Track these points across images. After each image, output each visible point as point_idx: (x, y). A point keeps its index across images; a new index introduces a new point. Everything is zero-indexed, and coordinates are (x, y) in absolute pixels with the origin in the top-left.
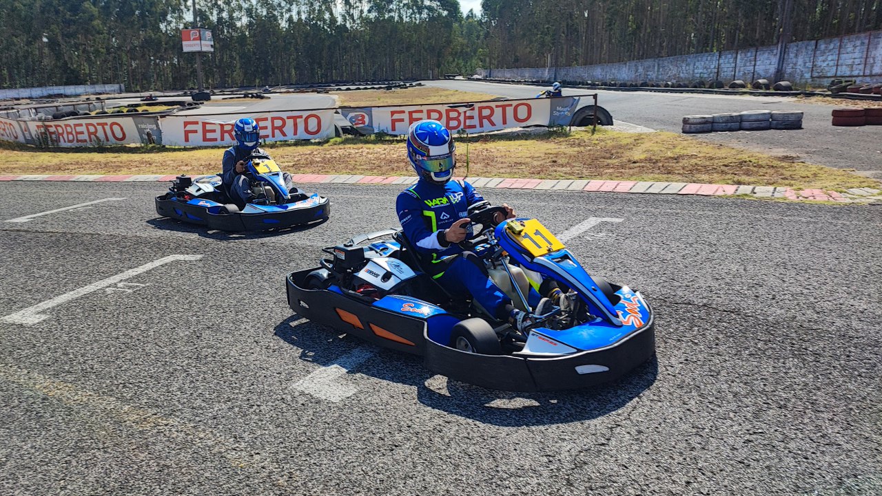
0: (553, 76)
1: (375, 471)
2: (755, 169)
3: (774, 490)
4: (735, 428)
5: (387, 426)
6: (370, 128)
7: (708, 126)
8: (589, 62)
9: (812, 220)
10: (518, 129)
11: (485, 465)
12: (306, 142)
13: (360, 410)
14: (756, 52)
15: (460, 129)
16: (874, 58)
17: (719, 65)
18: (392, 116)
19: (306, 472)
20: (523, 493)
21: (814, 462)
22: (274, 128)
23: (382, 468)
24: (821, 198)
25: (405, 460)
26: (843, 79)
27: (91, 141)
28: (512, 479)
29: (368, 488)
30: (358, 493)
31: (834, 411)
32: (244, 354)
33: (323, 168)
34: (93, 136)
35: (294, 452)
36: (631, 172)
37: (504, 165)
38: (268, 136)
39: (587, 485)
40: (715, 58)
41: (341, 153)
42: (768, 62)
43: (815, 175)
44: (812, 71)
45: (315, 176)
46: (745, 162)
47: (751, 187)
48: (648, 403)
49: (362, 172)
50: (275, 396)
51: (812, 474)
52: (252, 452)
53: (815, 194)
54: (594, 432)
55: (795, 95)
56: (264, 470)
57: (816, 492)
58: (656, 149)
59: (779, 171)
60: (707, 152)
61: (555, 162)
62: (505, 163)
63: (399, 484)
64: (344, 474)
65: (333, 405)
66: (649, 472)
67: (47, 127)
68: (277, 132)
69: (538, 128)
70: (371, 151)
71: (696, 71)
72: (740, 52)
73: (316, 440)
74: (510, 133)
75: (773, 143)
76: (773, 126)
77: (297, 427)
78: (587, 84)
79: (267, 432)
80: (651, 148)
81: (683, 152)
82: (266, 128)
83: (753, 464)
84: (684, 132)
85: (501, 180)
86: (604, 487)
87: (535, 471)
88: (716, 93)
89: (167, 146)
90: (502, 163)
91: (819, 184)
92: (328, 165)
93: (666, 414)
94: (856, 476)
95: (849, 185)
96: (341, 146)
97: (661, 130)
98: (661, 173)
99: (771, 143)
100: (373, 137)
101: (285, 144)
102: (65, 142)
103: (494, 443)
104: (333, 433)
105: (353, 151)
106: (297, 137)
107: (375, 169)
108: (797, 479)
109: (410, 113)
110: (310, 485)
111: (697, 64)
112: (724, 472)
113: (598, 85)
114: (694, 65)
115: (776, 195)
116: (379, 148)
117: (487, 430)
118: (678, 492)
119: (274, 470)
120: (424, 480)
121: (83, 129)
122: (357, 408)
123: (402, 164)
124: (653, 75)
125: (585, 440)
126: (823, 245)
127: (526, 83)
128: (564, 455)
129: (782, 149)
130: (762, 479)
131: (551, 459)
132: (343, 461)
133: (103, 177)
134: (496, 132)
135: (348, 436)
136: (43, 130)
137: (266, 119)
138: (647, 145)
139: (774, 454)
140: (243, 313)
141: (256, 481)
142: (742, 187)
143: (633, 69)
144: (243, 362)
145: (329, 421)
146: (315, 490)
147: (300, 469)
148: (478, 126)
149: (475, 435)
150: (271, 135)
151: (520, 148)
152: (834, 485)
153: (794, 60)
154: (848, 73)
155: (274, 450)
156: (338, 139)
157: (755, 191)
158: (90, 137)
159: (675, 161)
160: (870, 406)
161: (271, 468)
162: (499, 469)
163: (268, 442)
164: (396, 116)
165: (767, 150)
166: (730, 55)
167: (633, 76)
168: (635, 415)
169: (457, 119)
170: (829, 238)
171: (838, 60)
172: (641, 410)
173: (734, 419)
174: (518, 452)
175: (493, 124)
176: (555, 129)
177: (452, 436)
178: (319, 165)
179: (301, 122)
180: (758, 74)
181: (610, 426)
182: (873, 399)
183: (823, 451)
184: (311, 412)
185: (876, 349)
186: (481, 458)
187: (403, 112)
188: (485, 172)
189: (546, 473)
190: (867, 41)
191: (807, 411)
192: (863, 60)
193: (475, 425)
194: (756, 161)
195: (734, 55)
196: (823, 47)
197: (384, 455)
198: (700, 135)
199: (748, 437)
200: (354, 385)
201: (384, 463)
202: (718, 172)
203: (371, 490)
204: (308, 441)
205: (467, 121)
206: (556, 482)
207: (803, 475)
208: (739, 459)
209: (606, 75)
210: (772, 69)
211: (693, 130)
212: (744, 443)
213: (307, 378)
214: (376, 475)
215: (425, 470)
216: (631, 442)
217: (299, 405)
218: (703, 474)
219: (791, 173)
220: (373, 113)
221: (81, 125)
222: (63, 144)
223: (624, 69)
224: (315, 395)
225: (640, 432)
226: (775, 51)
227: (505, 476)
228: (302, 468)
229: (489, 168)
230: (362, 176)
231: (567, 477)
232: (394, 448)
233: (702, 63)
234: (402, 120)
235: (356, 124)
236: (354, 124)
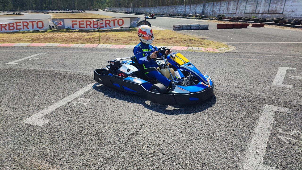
0: (133, 11)
1: (54, 149)
2: (194, 42)
3: (190, 140)
4: (180, 122)
5: (61, 133)
6: (64, 27)
7: (181, 28)
8: (145, 6)
9: (209, 57)
10: (119, 28)
11: (97, 142)
12: (38, 31)
13: (50, 128)
14: (196, 5)
15: (98, 28)
16: (230, 8)
17: (185, 9)
18: (72, 22)
19: (26, 153)
20: (109, 150)
21: (202, 130)
22: (24, 26)
23: (57, 148)
24: (212, 51)
25: (67, 144)
26: (221, 15)
28: (106, 146)
29: (51, 156)
30: (47, 158)
31: (209, 114)
32: (3, 111)
33: (44, 41)
35: (21, 146)
36: (156, 42)
37: (113, 40)
38: (21, 29)
39: (132, 145)
40: (184, 7)
41: (52, 36)
42: (200, 8)
43: (210, 44)
44: (212, 12)
45: (40, 44)
46: (191, 39)
47: (192, 47)
48: (154, 116)
49: (60, 42)
50: (15, 126)
51: (201, 134)
52: (3, 148)
53: (210, 49)
54: (136, 128)
55: (207, 19)
56: (8, 154)
57: (202, 139)
58: (164, 35)
59: (200, 42)
60: (180, 36)
61: (131, 39)
62: (114, 39)
63: (64, 152)
64: (41, 152)
65: (39, 127)
66: (152, 139)
68: (25, 27)
69: (126, 28)
70: (64, 35)
71: (179, 11)
72: (191, 5)
73: (31, 141)
74: (116, 29)
75: (200, 34)
76: (200, 29)
77: (23, 137)
78: (144, 14)
79: (10, 140)
80: (163, 35)
81: (173, 36)
83: (184, 132)
84: (174, 30)
85: (112, 45)
86: (137, 145)
87: (114, 142)
88: (185, 18)
90: (113, 39)
91: (211, 46)
92: (46, 40)
93: (159, 119)
94: (213, 133)
95: (220, 47)
96: (52, 33)
97: (167, 29)
98: (165, 43)
99: (199, 34)
100: (65, 30)
101: (29, 32)
103: (101, 135)
104: (38, 138)
105: (56, 35)
106: (33, 29)
107: (65, 41)
108: (197, 136)
109: (79, 22)
110: (27, 157)
111: (179, 8)
112: (175, 136)
113: (148, 14)
114: (178, 8)
115: (199, 50)
116: (67, 34)
117: (98, 130)
118: (161, 143)
119: (12, 153)
120: (73, 150)
122: (49, 127)
123: (75, 40)
124: (165, 11)
125: (132, 130)
126: (211, 65)
127: (124, 13)
128: (125, 137)
129: (202, 36)
130: (186, 137)
131: (120, 138)
132: (41, 147)
134: (111, 29)
135: (44, 138)
137: (20, 22)
138: (162, 34)
139: (191, 129)
140: (3, 96)
141: (4, 158)
142: (189, 47)
143: (159, 9)
144: (2, 114)
145: (37, 133)
146: (29, 159)
147: (23, 152)
148: (105, 26)
149: (94, 133)
151: (120, 35)
152: (207, 137)
153: (207, 8)
154: (222, 13)
155: (13, 146)
156: (51, 30)
157: (193, 48)
159: (170, 39)
160: (219, 112)
161: (11, 153)
162: (102, 143)
163: (10, 143)
164: (74, 23)
165: (198, 36)
167: (159, 12)
168: (149, 121)
169: (97, 24)
170: (213, 62)
171: (220, 9)
172: (151, 119)
173: (180, 119)
174: (109, 137)
175: (110, 26)
176: (132, 28)
177: (85, 134)
178: (42, 40)
179: (35, 24)
180: (197, 12)
181: (141, 125)
182: (220, 110)
183: (205, 127)
184: (30, 131)
185: (222, 95)
186: (96, 140)
187: (76, 21)
188: (106, 43)
189: (118, 143)
190: (228, 3)
191: (201, 115)
192: (227, 9)
193: (94, 129)
194: (194, 39)
195: (190, 6)
196: (215, 4)
197: (58, 143)
198: (178, 31)
199: (184, 124)
200: (49, 119)
201: (58, 146)
202: (182, 43)
203: (52, 156)
204: (28, 141)
205: (101, 25)
206: (121, 145)
207: (199, 134)
208: (180, 131)
210: (201, 11)
211: (176, 29)
212: (182, 126)
213: (29, 118)
214: (54, 151)
215: (74, 147)
216: (147, 129)
217: (25, 128)
218: (169, 137)
219: (204, 43)
220: (65, 21)
223: (156, 9)
224: (32, 124)
225: (150, 126)
226: (202, 5)
227: (104, 145)
228: (24, 151)
229: (108, 41)
230: (60, 44)
231: (125, 143)
232: (63, 140)
233: (180, 8)
234: (76, 24)
235: (58, 25)
236: (57, 25)
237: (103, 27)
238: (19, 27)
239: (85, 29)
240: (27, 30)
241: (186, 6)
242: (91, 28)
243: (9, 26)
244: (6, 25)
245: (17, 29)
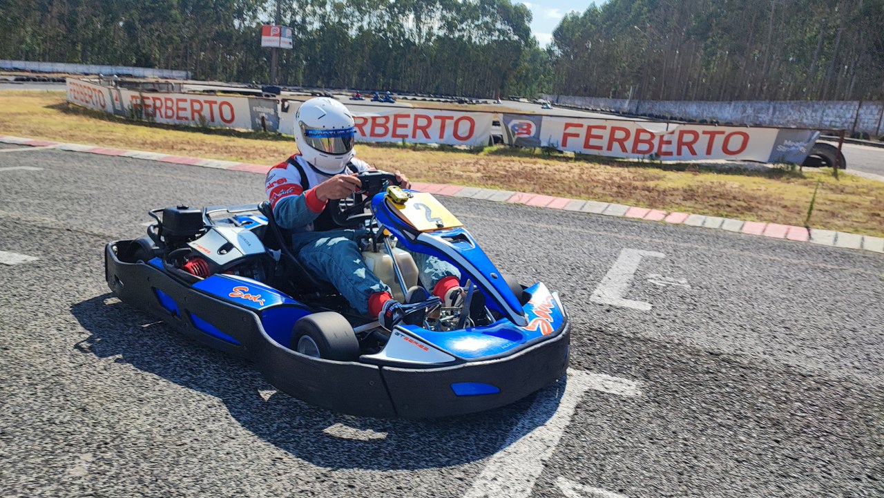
6: (536, 140)
15: (652, 153)
17: (857, 115)
18: (566, 128)
22: (416, 127)
27: (193, 119)
34: (196, 115)
38: (407, 136)
40: (852, 107)
67: (143, 98)
68: (419, 132)
69: (751, 163)
71: (825, 119)
82: (406, 126)
89: (284, 135)
100: (538, 151)
101: (425, 148)
102: (162, 116)
106: (443, 141)
109: (590, 128)
111: (827, 111)
114: (824, 112)
121: (187, 105)
133: (239, 166)
136: (139, 101)
137: (408, 116)
143: (740, 109)
148: (675, 152)
150: (410, 134)
158: (193, 115)
164: (571, 130)
166: (874, 107)
167: (739, 117)
169: (649, 142)
175: (693, 153)
176: (782, 166)
179: (450, 125)
187: (581, 126)
205: (663, 146)
209: (703, 113)
220: (543, 123)
221: (185, 100)
222: (158, 119)
233: (835, 111)
234: (577, 135)
235: (518, 134)
236: (516, 132)
237: (670, 154)
238: (400, 131)
239: (604, 153)
240: (424, 140)
241: (860, 106)
242: (623, 151)
243: (374, 125)
244: (366, 120)
245: (394, 135)
